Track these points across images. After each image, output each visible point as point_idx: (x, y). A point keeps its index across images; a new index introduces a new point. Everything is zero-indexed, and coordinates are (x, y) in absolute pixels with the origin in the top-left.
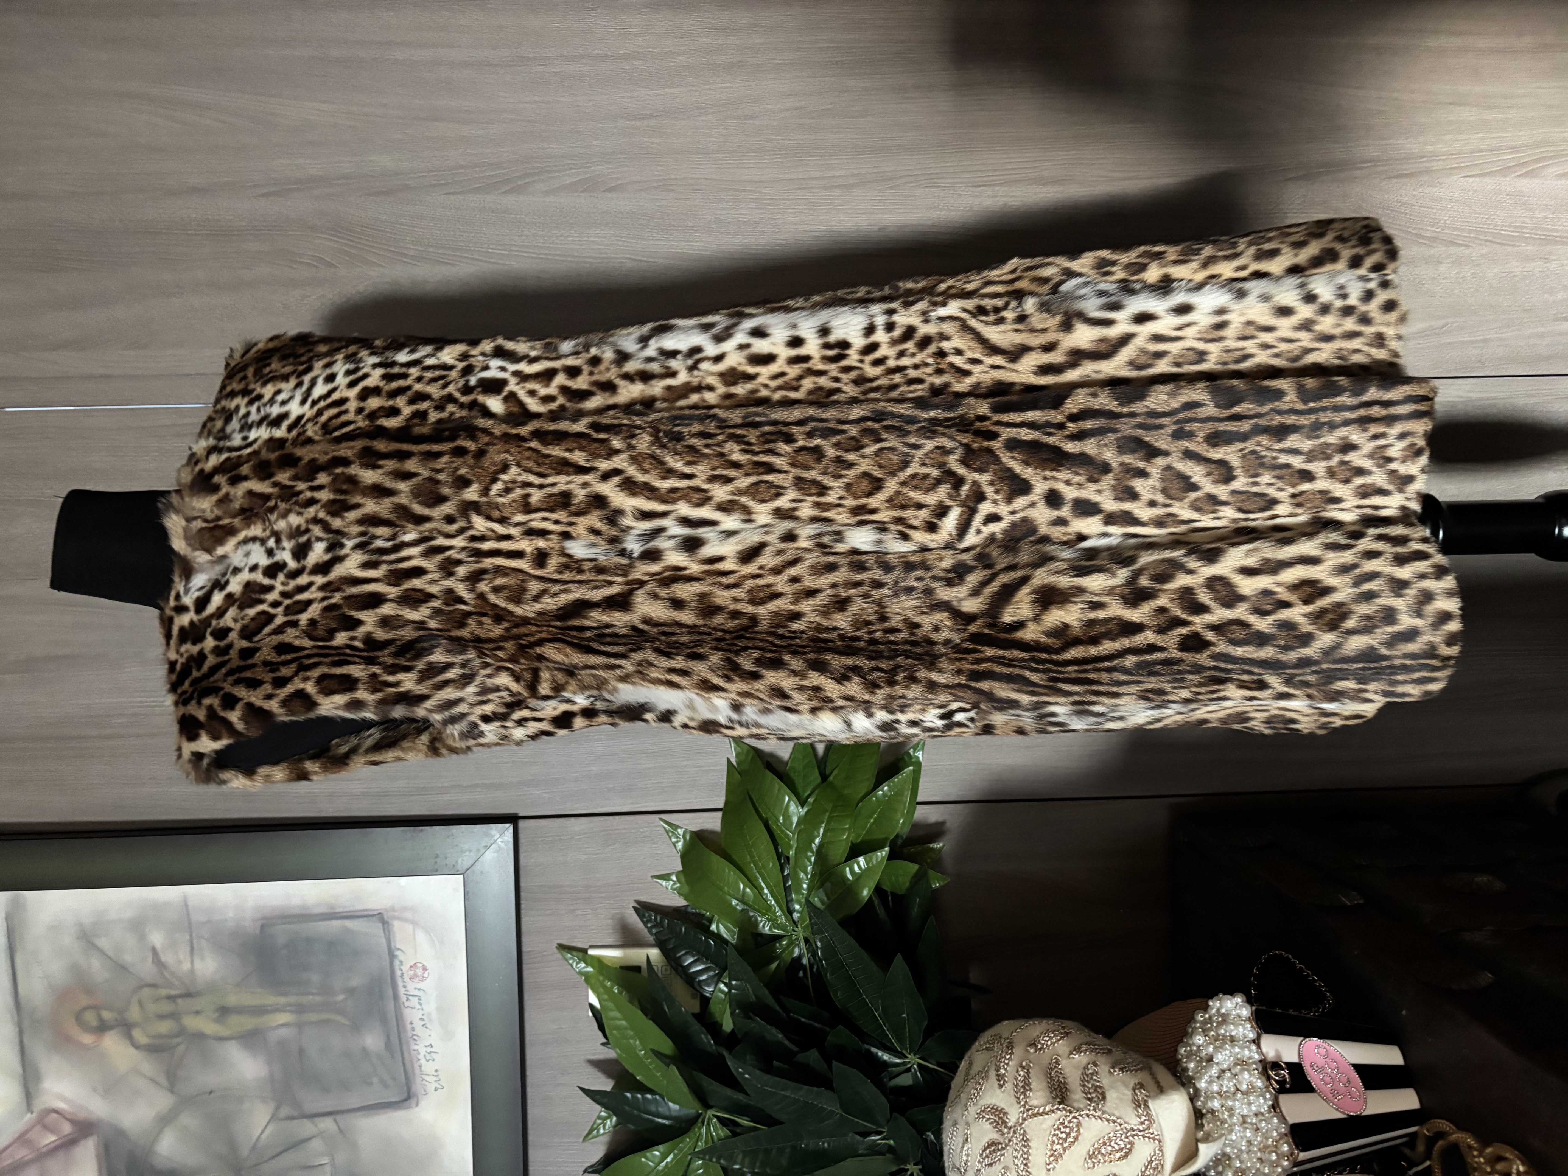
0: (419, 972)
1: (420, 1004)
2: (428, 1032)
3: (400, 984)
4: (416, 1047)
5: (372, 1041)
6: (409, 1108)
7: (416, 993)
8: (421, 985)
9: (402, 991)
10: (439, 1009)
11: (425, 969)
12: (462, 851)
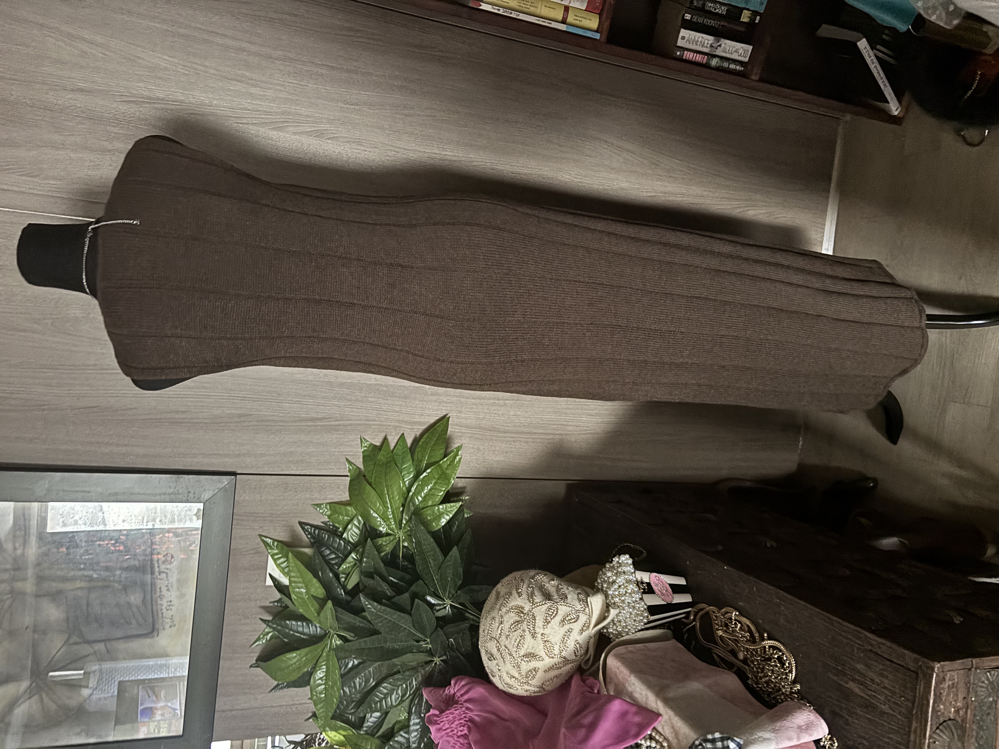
0: (169, 559)
1: (167, 577)
2: (170, 594)
3: (156, 565)
4: (161, 602)
5: (135, 598)
6: (153, 637)
7: (166, 571)
8: (169, 566)
9: (157, 569)
10: (178, 581)
11: (172, 557)
12: (204, 490)
